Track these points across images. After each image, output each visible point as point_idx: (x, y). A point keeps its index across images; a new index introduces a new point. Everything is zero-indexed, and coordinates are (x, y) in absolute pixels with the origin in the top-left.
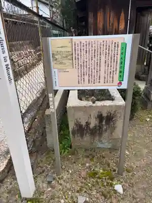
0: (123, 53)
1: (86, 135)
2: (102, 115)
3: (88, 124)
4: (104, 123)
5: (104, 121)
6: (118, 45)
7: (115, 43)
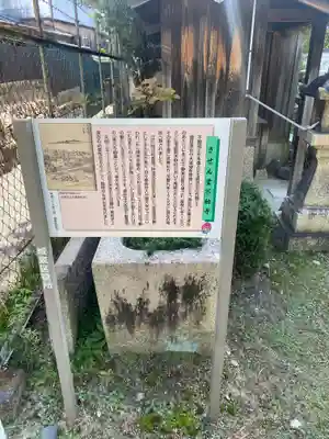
0: (213, 161)
1: (139, 325)
2: (173, 283)
3: (142, 303)
4: (179, 301)
5: (180, 296)
6: (199, 142)
7: (192, 137)
